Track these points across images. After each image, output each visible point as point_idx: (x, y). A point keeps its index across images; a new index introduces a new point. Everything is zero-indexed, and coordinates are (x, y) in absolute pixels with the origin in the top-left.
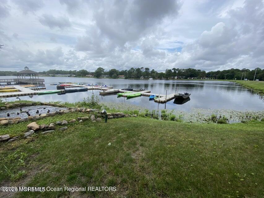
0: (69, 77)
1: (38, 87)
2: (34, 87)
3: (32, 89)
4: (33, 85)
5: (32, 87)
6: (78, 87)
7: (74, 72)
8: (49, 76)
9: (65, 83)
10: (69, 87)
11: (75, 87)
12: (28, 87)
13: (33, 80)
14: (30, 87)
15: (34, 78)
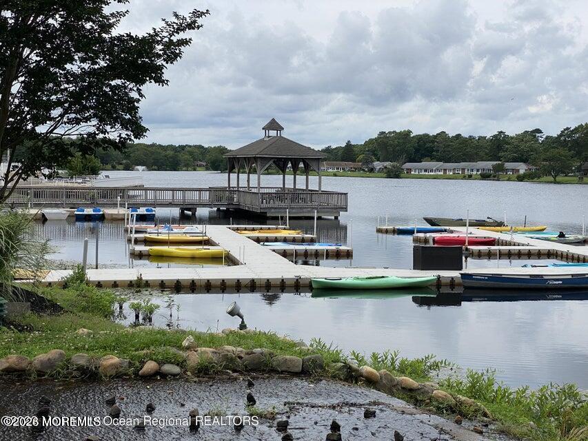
0: (485, 177)
1: (312, 241)
2: (294, 241)
3: (284, 254)
4: (291, 228)
5: (285, 240)
6: (550, 254)
7: (523, 146)
8: (372, 170)
9: (461, 223)
10: (490, 255)
11: (529, 255)
12: (267, 240)
13: (296, 194)
14: (276, 240)
15: (301, 183)
